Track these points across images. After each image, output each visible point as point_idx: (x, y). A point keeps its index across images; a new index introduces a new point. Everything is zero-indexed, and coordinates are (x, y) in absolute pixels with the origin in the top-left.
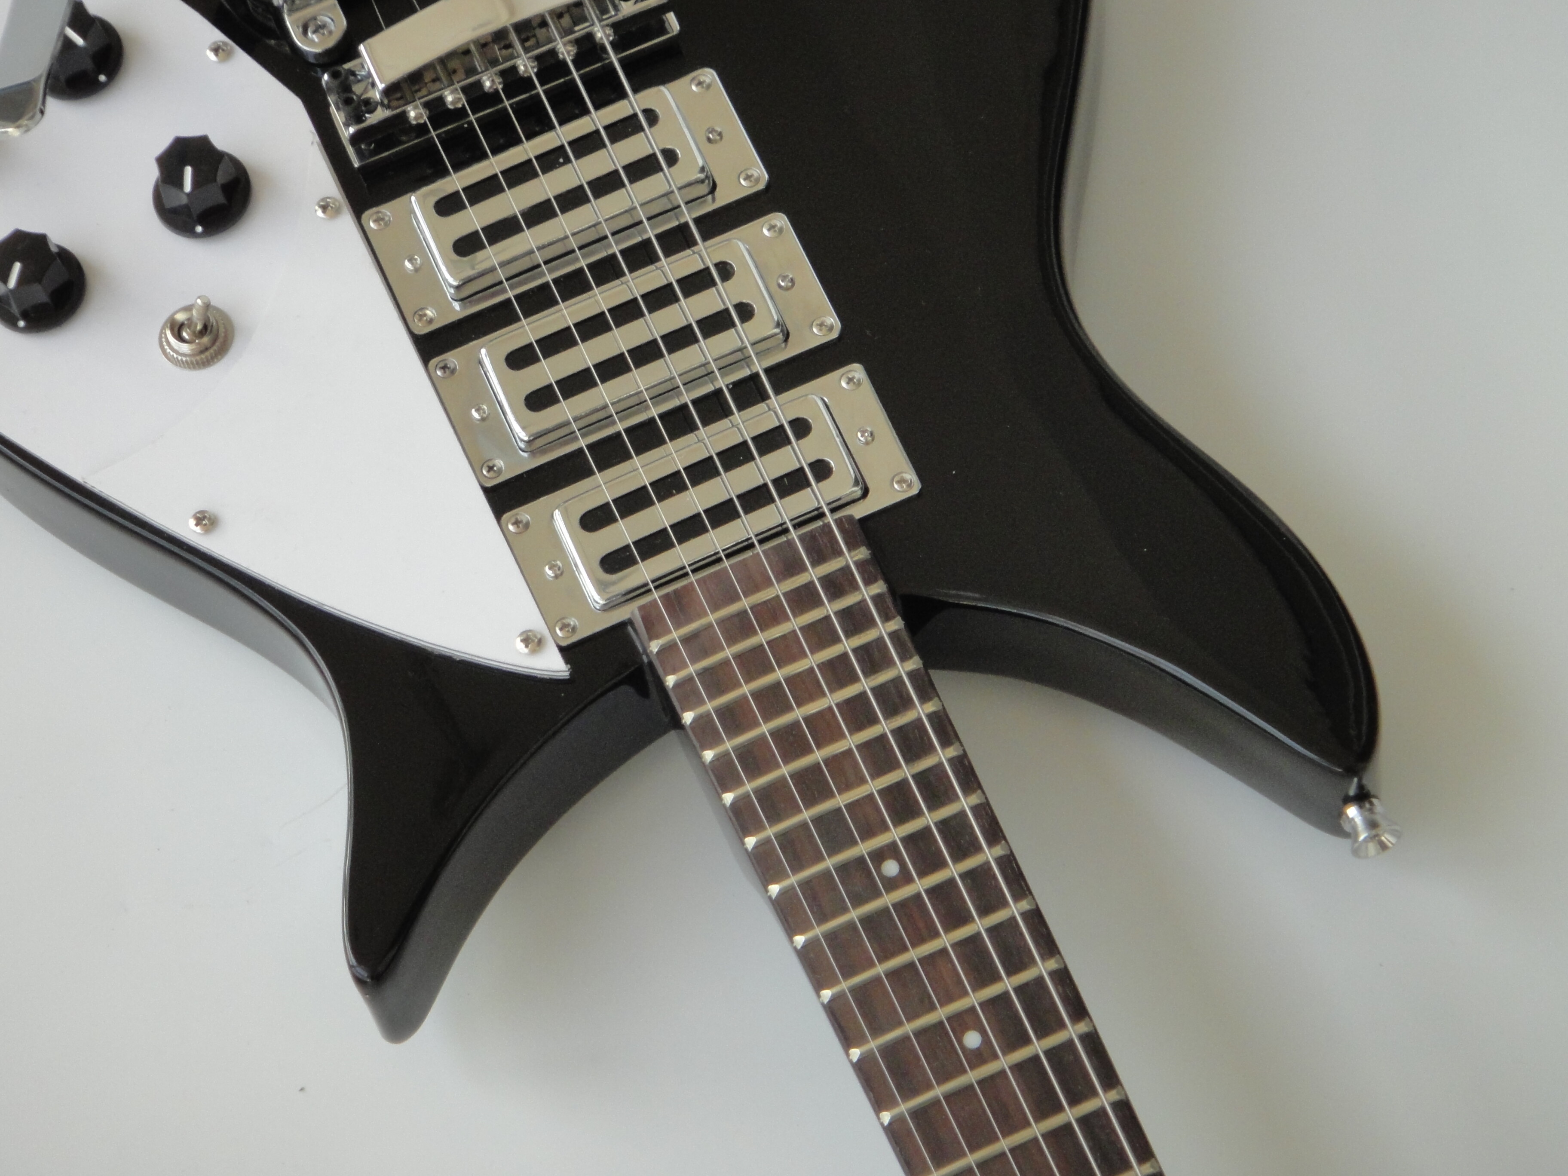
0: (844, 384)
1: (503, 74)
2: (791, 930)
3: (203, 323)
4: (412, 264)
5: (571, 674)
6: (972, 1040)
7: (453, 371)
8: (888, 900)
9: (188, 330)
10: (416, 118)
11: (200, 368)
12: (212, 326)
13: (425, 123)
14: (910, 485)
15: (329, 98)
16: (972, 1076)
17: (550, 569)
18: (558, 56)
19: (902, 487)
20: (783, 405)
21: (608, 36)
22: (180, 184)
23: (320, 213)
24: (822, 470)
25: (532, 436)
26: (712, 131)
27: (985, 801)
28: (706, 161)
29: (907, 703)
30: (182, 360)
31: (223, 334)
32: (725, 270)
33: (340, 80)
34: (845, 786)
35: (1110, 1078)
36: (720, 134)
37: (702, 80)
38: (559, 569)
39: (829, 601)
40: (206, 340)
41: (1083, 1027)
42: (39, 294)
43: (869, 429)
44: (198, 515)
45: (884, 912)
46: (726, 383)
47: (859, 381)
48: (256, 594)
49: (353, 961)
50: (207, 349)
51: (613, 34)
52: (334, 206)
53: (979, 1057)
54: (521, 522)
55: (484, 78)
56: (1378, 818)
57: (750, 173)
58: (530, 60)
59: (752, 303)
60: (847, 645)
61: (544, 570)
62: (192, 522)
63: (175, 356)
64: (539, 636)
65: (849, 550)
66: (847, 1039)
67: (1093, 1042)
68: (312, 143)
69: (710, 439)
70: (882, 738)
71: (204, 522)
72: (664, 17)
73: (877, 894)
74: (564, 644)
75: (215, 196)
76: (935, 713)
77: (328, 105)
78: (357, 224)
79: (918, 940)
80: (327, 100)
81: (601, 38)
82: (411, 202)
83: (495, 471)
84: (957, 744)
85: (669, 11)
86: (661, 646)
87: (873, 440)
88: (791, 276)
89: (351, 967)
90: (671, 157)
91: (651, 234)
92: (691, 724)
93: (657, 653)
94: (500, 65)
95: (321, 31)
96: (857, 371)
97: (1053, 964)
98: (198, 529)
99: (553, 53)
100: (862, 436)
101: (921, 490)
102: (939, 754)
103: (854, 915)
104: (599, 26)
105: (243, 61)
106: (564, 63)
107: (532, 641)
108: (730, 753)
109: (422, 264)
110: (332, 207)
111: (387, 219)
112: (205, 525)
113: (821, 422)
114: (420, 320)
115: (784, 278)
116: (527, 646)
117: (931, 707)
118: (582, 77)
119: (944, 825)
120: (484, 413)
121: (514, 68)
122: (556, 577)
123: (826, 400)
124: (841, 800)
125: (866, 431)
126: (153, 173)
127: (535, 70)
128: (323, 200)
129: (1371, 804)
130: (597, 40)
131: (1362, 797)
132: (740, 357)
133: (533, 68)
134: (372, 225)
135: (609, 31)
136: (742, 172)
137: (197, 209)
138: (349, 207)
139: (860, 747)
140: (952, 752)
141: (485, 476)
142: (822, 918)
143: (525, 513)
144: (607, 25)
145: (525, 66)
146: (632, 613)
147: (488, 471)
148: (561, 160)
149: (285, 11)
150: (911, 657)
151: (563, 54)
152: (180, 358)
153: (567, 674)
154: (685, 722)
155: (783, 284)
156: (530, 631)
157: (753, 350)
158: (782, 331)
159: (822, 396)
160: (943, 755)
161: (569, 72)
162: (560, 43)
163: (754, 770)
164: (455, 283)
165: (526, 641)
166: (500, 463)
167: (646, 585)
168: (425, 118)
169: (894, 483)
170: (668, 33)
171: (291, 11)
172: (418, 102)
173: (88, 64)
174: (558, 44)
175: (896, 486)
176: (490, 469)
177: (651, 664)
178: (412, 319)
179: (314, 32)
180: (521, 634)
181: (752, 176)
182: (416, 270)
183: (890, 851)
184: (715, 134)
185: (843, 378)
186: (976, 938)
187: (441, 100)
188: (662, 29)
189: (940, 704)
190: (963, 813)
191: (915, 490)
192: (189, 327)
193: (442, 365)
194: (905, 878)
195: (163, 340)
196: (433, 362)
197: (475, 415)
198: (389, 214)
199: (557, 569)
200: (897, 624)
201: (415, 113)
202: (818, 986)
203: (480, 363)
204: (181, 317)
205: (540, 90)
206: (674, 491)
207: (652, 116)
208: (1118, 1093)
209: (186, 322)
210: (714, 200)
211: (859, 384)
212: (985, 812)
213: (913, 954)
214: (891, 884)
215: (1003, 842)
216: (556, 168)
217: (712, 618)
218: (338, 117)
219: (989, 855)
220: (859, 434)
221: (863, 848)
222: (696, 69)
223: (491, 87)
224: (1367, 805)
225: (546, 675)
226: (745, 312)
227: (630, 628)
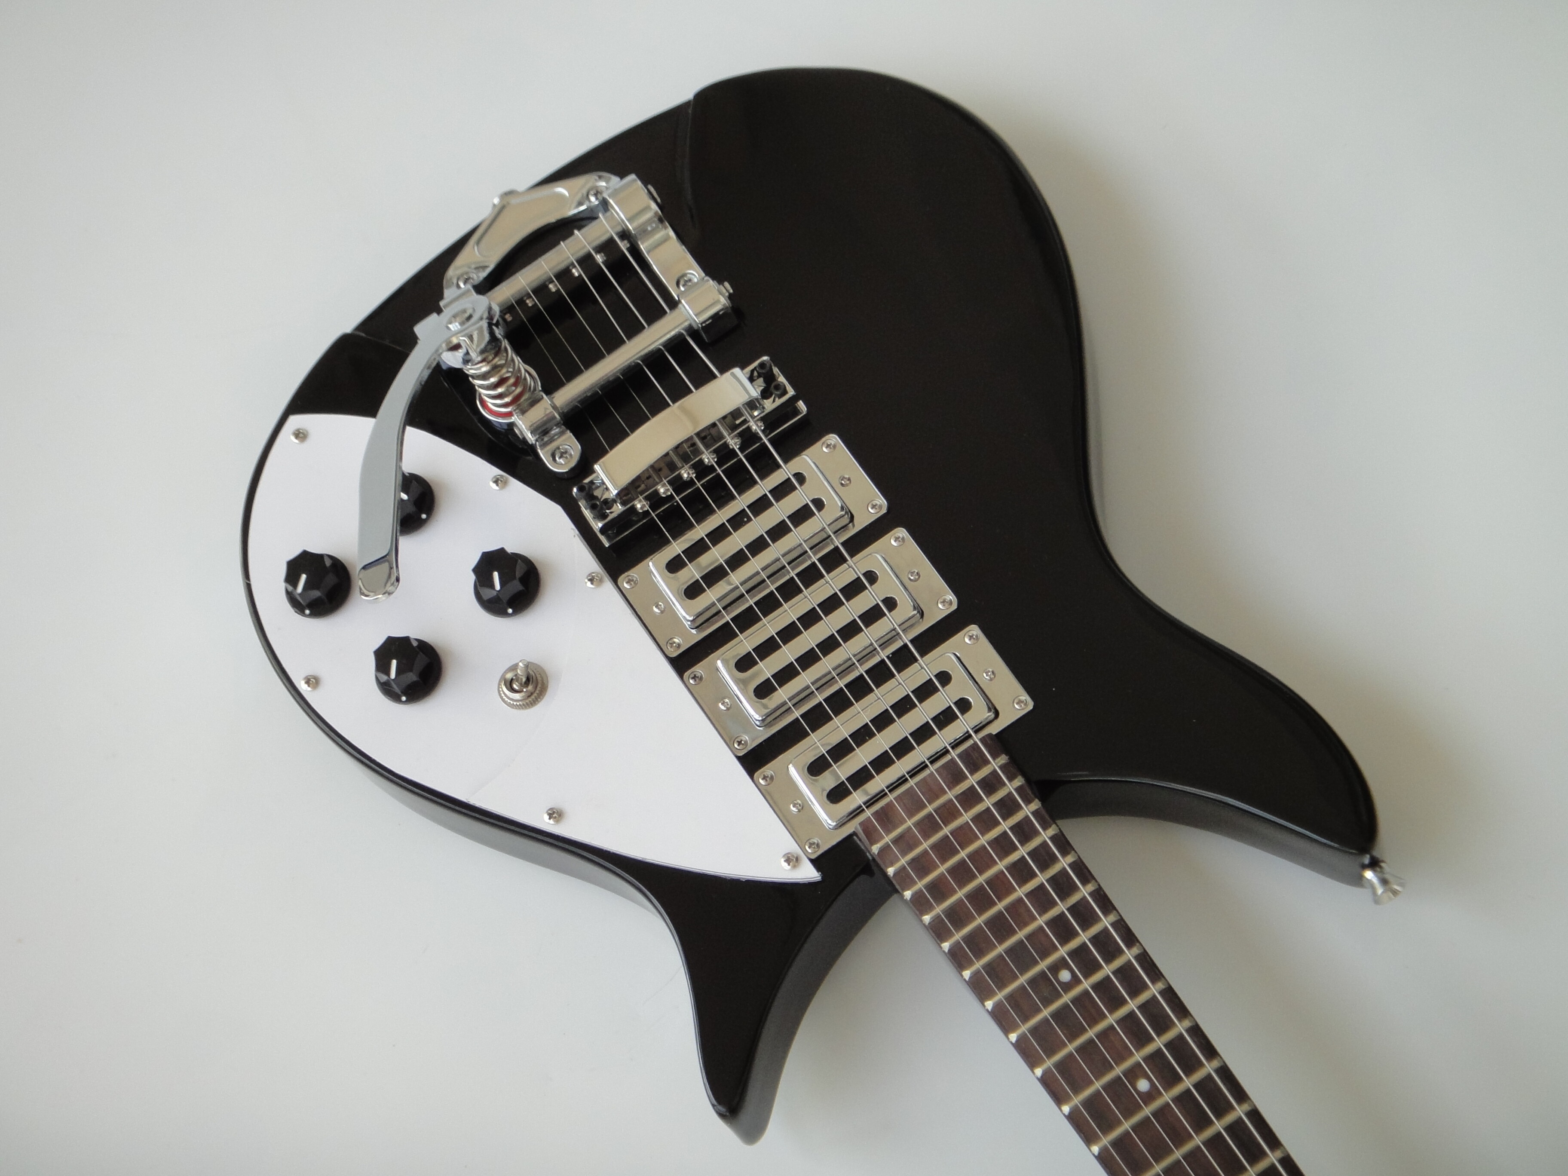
0: (967, 640)
1: (694, 467)
2: (1006, 1030)
3: (526, 676)
4: (659, 609)
5: (822, 878)
6: (1143, 1085)
7: (701, 678)
8: (1066, 998)
9: (517, 683)
10: (641, 508)
11: (529, 707)
12: (533, 676)
13: (648, 510)
14: (1026, 704)
15: (580, 503)
16: (1147, 1111)
17: (794, 806)
18: (729, 448)
19: (1021, 706)
20: (928, 664)
21: (759, 427)
22: (492, 586)
23: (589, 584)
24: (964, 705)
25: (764, 716)
26: (843, 478)
27: (1119, 918)
28: (843, 502)
29: (1054, 859)
30: (516, 704)
31: (541, 682)
32: (872, 577)
33: (585, 492)
34: (1023, 924)
35: (1241, 1095)
36: (849, 479)
37: (829, 444)
38: (800, 805)
39: (987, 797)
40: (530, 688)
41: (1216, 1063)
42: (412, 677)
43: (991, 670)
44: (549, 812)
45: (1066, 1006)
46: (887, 655)
47: (977, 636)
48: (601, 860)
49: (715, 1103)
50: (532, 694)
51: (763, 425)
52: (598, 578)
53: (1149, 1097)
54: (768, 777)
55: (683, 472)
56: (1387, 876)
57: (874, 503)
58: (711, 454)
59: (895, 597)
60: (1005, 826)
61: (790, 808)
62: (546, 817)
63: (512, 702)
64: (795, 856)
65: (994, 759)
66: (1059, 1098)
67: (1225, 1072)
68: (574, 536)
69: (884, 697)
70: (1041, 886)
71: (554, 816)
72: (796, 405)
73: (1059, 996)
74: (813, 857)
75: (516, 586)
76: (1074, 862)
77: (580, 507)
78: (615, 586)
79: (1093, 1022)
80: (579, 505)
81: (756, 430)
82: (649, 566)
83: (743, 744)
84: (1093, 881)
85: (798, 401)
86: (880, 848)
87: (995, 677)
88: (916, 571)
89: (713, 1105)
90: (819, 504)
91: (815, 559)
92: (910, 899)
93: (878, 853)
94: (693, 460)
95: (565, 455)
96: (974, 630)
97: (1187, 1023)
98: (552, 822)
99: (726, 445)
100: (987, 676)
101: (1034, 706)
102: (1082, 891)
103: (1046, 1013)
104: (753, 422)
105: (515, 485)
106: (734, 450)
107: (792, 860)
108: (940, 915)
109: (665, 608)
110: (597, 579)
111: (635, 579)
112: (555, 817)
113: (957, 673)
114: (671, 647)
115: (912, 573)
116: (789, 864)
117: (1070, 859)
118: (745, 457)
119: (1095, 940)
120: (728, 705)
121: (701, 461)
122: (799, 811)
123: (958, 655)
124: (1021, 935)
125: (989, 671)
126: (471, 578)
127: (716, 460)
128: (589, 575)
129: (1381, 867)
130: (753, 431)
131: (1374, 864)
132: (893, 636)
133: (713, 459)
134: (626, 585)
135: (760, 424)
136: (868, 504)
137: (505, 598)
138: (608, 576)
139: (1028, 895)
140: (1091, 887)
141: (737, 748)
142: (1025, 1018)
143: (768, 770)
144: (758, 420)
145: (708, 458)
146: (856, 828)
147: (739, 745)
148: (746, 519)
149: (538, 447)
150: (1050, 826)
151: (732, 446)
152: (515, 703)
153: (820, 878)
154: (906, 899)
155: (912, 578)
156: (788, 853)
157: (900, 628)
158: (918, 612)
159: (955, 652)
160: (1084, 891)
161: (738, 455)
162: (729, 438)
163: (959, 924)
164: (691, 619)
165: (788, 861)
166: (745, 738)
167: (861, 806)
168: (647, 507)
169: (1015, 704)
170: (801, 413)
171: (543, 446)
172: (641, 498)
173: (411, 509)
174: (728, 440)
175: (1017, 706)
176: (739, 743)
177: (874, 859)
178: (666, 647)
179: (560, 458)
180: (784, 856)
181: (876, 505)
182: (662, 612)
183: (1062, 964)
184: (845, 480)
185: (966, 636)
186: (1131, 1015)
187: (656, 492)
188: (796, 412)
189: (1057, 828)
190: (1106, 929)
191: (1031, 706)
192: (517, 681)
193: (692, 676)
194: (1076, 981)
195: (501, 692)
196: (686, 674)
197: (722, 707)
198: (636, 576)
199: (798, 806)
200: (1036, 805)
201: (640, 505)
202: (1032, 1065)
203: (717, 669)
204: (509, 676)
205: (719, 471)
206: (867, 738)
207: (801, 478)
208: (1249, 1105)
209: (514, 678)
210: (854, 526)
211: (977, 638)
212: (1121, 926)
213: (1091, 1033)
214: (1067, 987)
215: (1138, 944)
216: (744, 526)
217: (910, 823)
218: (587, 514)
219: (1129, 955)
220: (985, 675)
221: (1043, 965)
222: (823, 436)
223: (687, 477)
224: (1378, 869)
225: (806, 881)
226: (891, 603)
227: (855, 837)
